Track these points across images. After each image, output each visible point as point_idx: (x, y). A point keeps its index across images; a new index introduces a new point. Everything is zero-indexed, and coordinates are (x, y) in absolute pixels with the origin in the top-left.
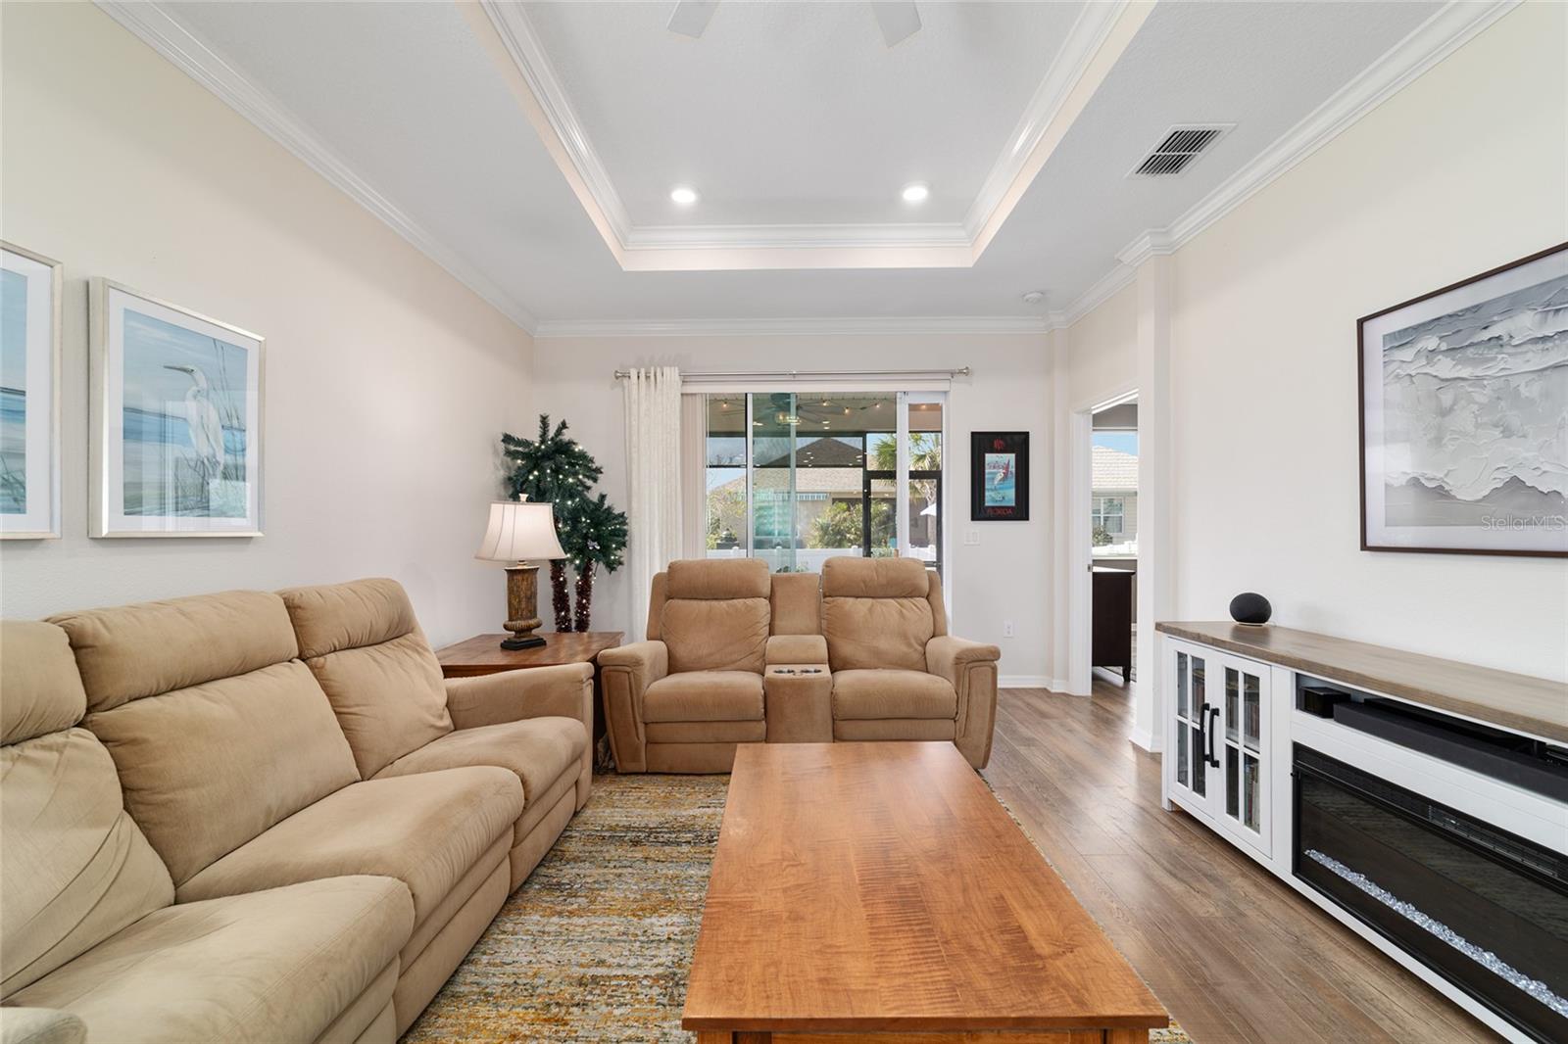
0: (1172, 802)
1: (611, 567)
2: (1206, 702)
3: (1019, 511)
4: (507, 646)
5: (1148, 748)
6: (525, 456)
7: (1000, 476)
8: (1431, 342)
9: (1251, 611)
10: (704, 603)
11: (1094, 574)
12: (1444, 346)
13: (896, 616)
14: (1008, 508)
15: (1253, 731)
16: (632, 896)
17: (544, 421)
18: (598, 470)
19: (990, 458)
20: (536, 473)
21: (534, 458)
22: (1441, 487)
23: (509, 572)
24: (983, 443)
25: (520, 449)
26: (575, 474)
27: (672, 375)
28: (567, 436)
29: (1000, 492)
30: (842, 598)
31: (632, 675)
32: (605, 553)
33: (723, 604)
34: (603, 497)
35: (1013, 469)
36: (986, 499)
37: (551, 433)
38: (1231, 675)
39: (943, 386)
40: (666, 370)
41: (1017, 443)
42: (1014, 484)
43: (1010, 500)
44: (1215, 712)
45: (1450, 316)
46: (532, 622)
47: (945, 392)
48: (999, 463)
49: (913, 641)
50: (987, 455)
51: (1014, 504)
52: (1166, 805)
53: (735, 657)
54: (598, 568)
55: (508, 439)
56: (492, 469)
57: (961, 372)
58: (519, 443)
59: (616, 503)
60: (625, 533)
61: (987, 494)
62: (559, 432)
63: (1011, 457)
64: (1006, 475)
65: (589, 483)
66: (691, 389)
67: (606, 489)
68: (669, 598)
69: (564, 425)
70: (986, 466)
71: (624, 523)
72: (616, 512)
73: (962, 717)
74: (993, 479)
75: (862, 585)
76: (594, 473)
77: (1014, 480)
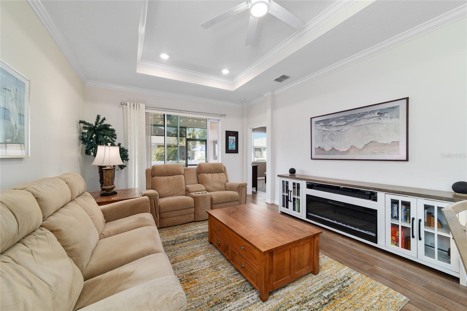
0: (281, 211)
2: (289, 190)
3: (236, 151)
4: (103, 195)
5: (270, 203)
6: (89, 129)
7: (232, 142)
8: (322, 124)
9: (292, 171)
10: (165, 177)
11: (253, 166)
12: (324, 125)
13: (218, 177)
14: (234, 150)
15: (298, 194)
16: (186, 255)
17: (98, 117)
19: (230, 137)
20: (94, 135)
21: (92, 129)
22: (323, 148)
24: (228, 134)
25: (87, 126)
27: (143, 106)
28: (105, 122)
29: (232, 146)
30: (204, 174)
31: (155, 199)
34: (119, 144)
35: (235, 141)
36: (229, 148)
37: (100, 121)
38: (294, 184)
39: (219, 118)
40: (140, 104)
41: (236, 134)
42: (235, 144)
43: (234, 148)
44: (291, 191)
45: (324, 120)
46: (113, 186)
47: (219, 120)
48: (232, 138)
49: (223, 184)
50: (229, 137)
51: (235, 149)
52: (280, 212)
53: (177, 192)
55: (81, 122)
57: (224, 115)
60: (128, 155)
61: (229, 146)
62: (102, 121)
63: (235, 137)
64: (233, 143)
65: (114, 139)
66: (149, 111)
68: (153, 176)
69: (104, 119)
70: (229, 140)
74: (230, 143)
75: (209, 170)
76: (115, 134)
77: (235, 143)
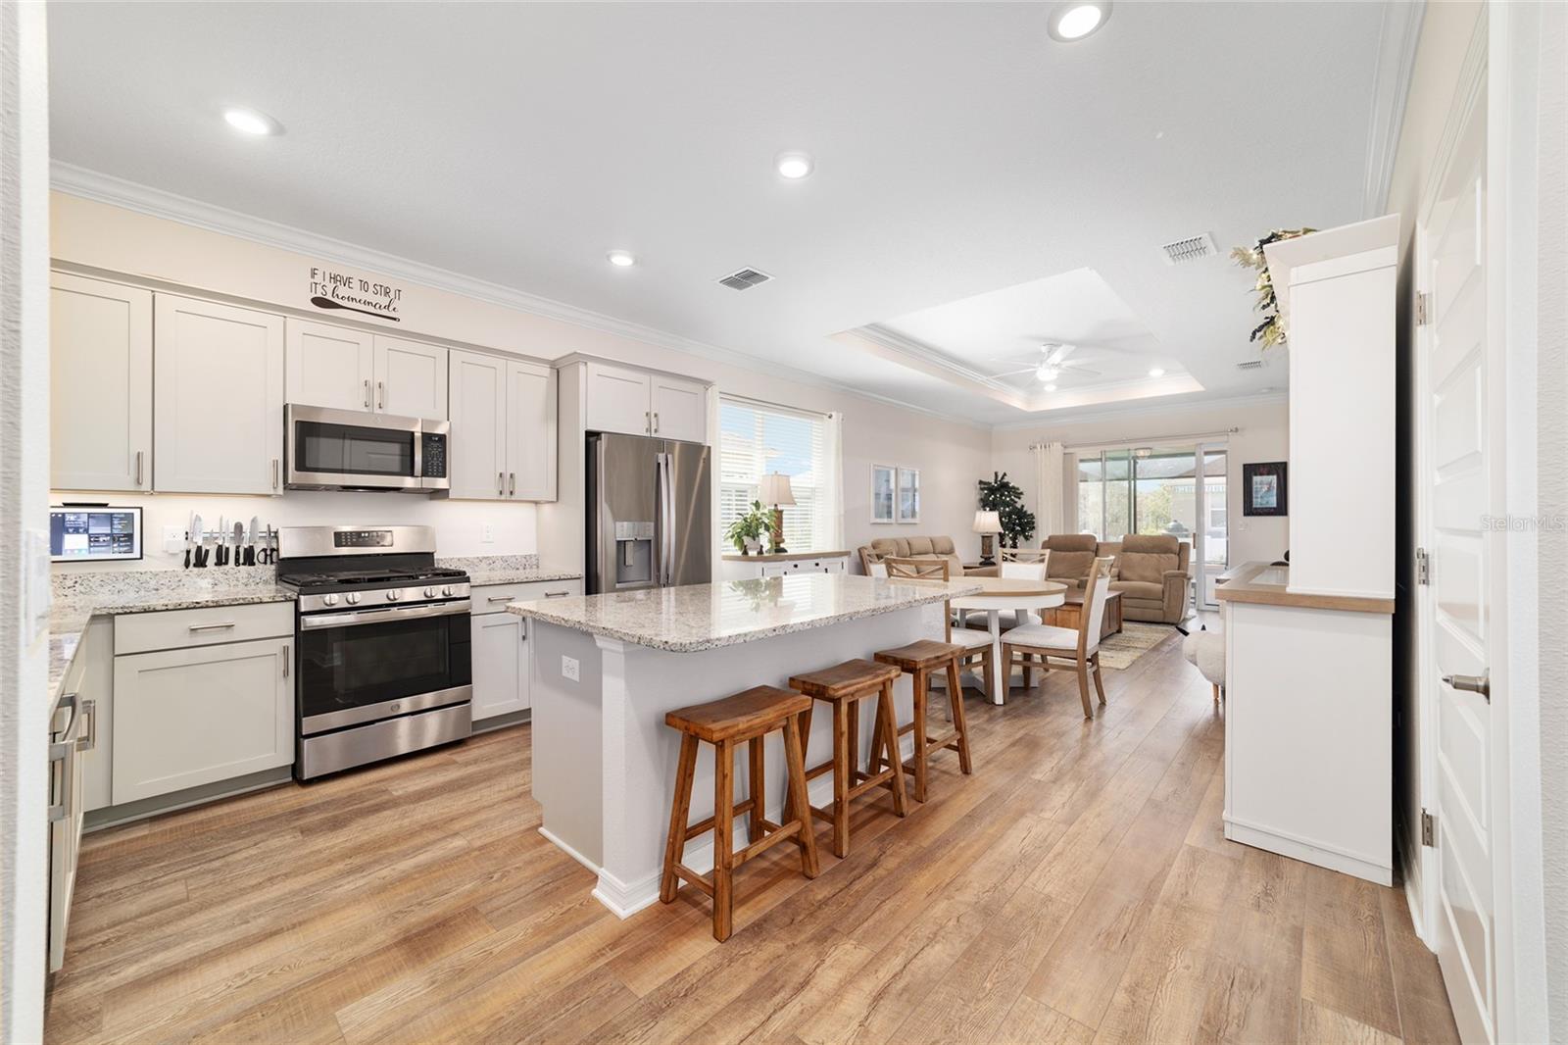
1: (1027, 538)
3: (1281, 509)
4: (981, 564)
6: (989, 489)
7: (1265, 488)
14: (1270, 508)
17: (996, 474)
18: (1022, 493)
19: (1256, 479)
20: (993, 497)
21: (992, 490)
23: (983, 537)
24: (1254, 470)
25: (986, 486)
26: (1010, 497)
27: (1057, 447)
28: (1005, 480)
29: (1265, 499)
30: (1131, 553)
32: (1023, 531)
33: (1072, 554)
34: (1023, 506)
35: (1275, 485)
36: (1255, 503)
37: (999, 479)
39: (1225, 438)
40: (1055, 444)
41: (1278, 469)
42: (1276, 494)
43: (1273, 504)
46: (991, 555)
48: (1264, 482)
50: (1255, 477)
51: (1277, 506)
54: (1021, 540)
55: (981, 482)
56: (974, 495)
57: (1234, 431)
58: (985, 483)
59: (1029, 509)
60: (1033, 523)
61: (1255, 499)
62: (1003, 478)
63: (1275, 477)
64: (1269, 489)
65: (1016, 500)
66: (1067, 451)
67: (1026, 503)
69: (1005, 474)
70: (1255, 484)
71: (1033, 518)
72: (1029, 513)
73: (1166, 600)
74: (1260, 491)
75: (1140, 547)
76: (1019, 495)
77: (1276, 491)
